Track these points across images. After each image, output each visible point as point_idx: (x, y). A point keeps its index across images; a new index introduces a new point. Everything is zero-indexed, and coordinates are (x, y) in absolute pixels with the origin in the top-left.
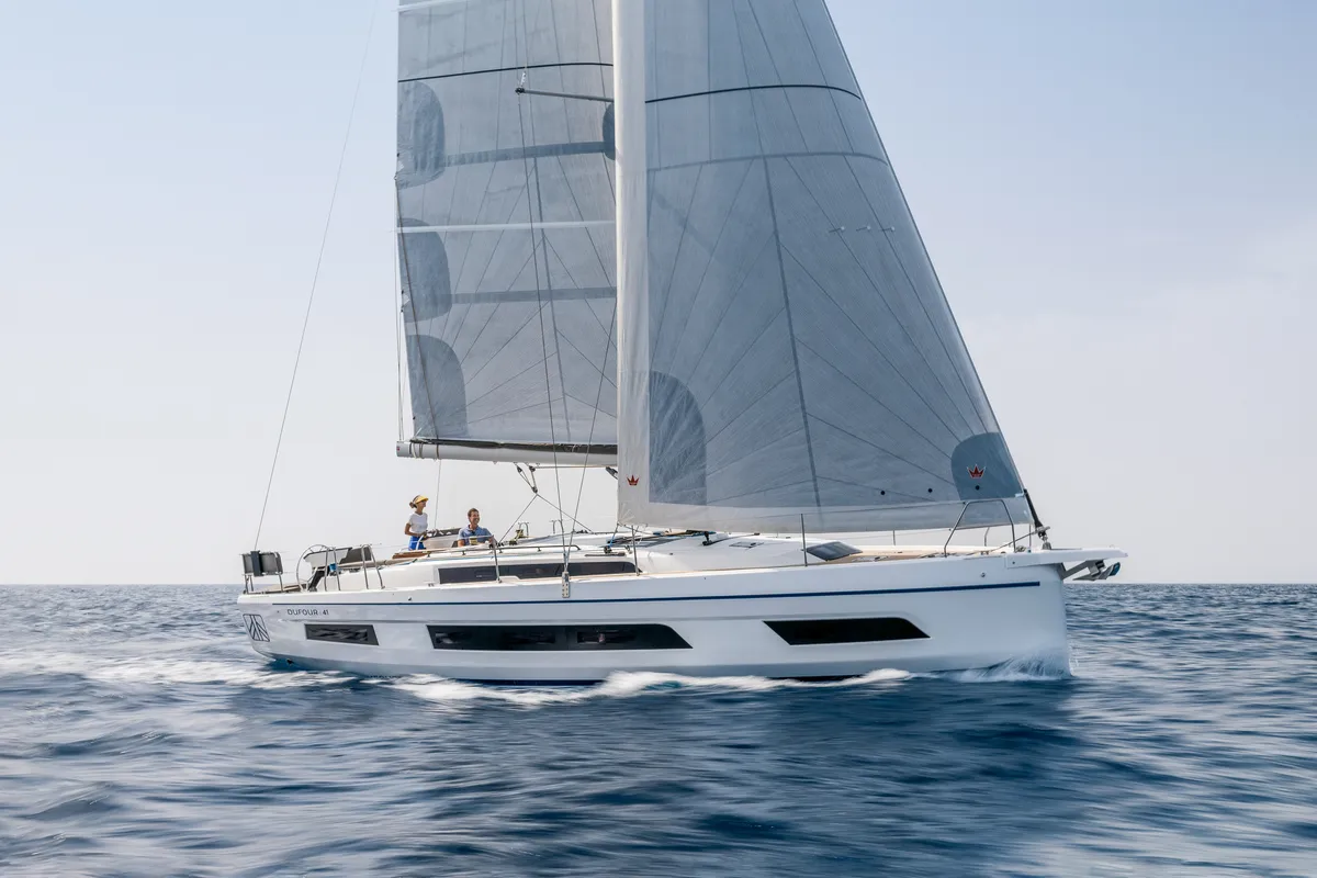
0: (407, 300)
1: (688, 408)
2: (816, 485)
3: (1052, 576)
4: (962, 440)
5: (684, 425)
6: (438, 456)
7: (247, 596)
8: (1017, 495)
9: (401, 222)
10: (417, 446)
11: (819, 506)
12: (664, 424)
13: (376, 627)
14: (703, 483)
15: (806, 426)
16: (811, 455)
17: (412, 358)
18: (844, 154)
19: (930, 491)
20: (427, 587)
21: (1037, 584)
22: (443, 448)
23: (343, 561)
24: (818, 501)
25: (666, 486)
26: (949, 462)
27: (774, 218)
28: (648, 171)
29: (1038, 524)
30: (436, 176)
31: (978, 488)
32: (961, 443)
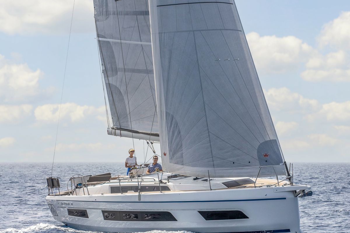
0: (104, 68)
1: (177, 127)
2: (213, 159)
3: (291, 196)
4: (261, 143)
5: (176, 134)
6: (121, 135)
7: (49, 196)
8: (281, 164)
9: (98, 36)
10: (114, 130)
11: (214, 167)
12: (171, 133)
13: (88, 211)
14: (182, 157)
15: (209, 137)
16: (211, 148)
17: (109, 93)
18: (221, 30)
19: (249, 162)
20: (101, 195)
21: (285, 199)
22: (122, 132)
23: (88, 181)
24: (214, 165)
25: (173, 157)
26: (256, 151)
27: (197, 55)
28: (159, 33)
29: (289, 175)
30: (107, 19)
31: (266, 161)
32: (261, 144)
